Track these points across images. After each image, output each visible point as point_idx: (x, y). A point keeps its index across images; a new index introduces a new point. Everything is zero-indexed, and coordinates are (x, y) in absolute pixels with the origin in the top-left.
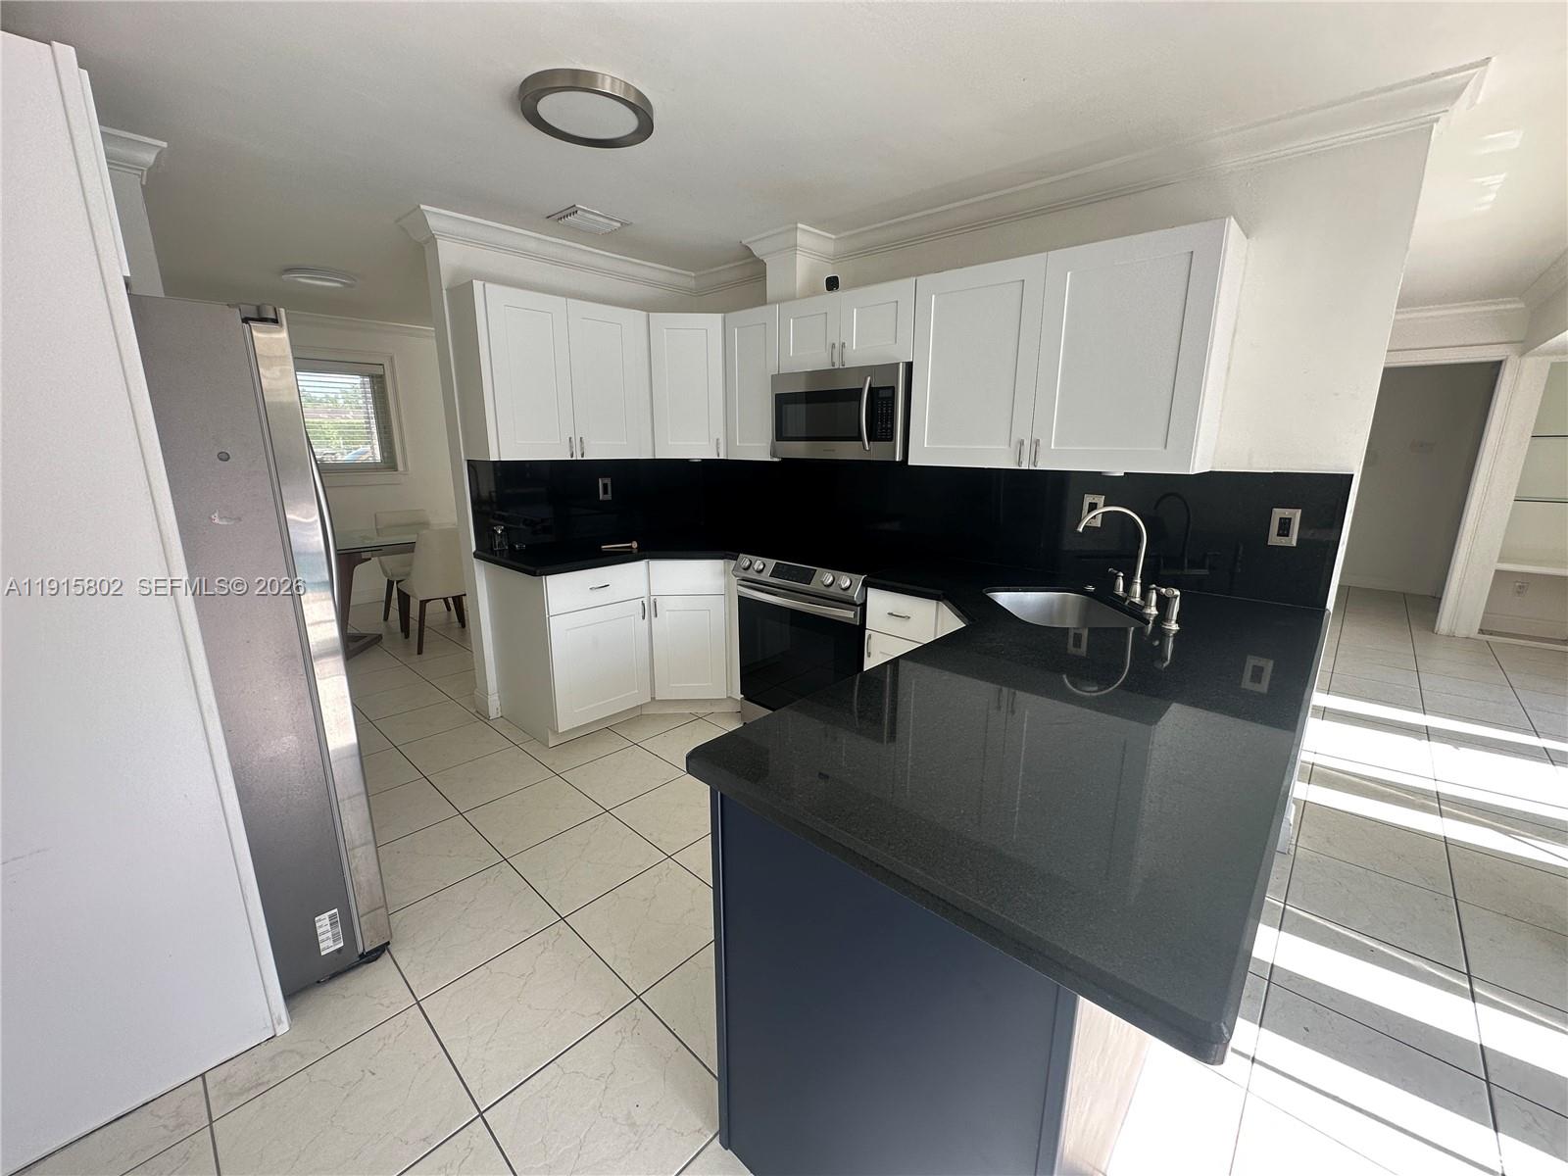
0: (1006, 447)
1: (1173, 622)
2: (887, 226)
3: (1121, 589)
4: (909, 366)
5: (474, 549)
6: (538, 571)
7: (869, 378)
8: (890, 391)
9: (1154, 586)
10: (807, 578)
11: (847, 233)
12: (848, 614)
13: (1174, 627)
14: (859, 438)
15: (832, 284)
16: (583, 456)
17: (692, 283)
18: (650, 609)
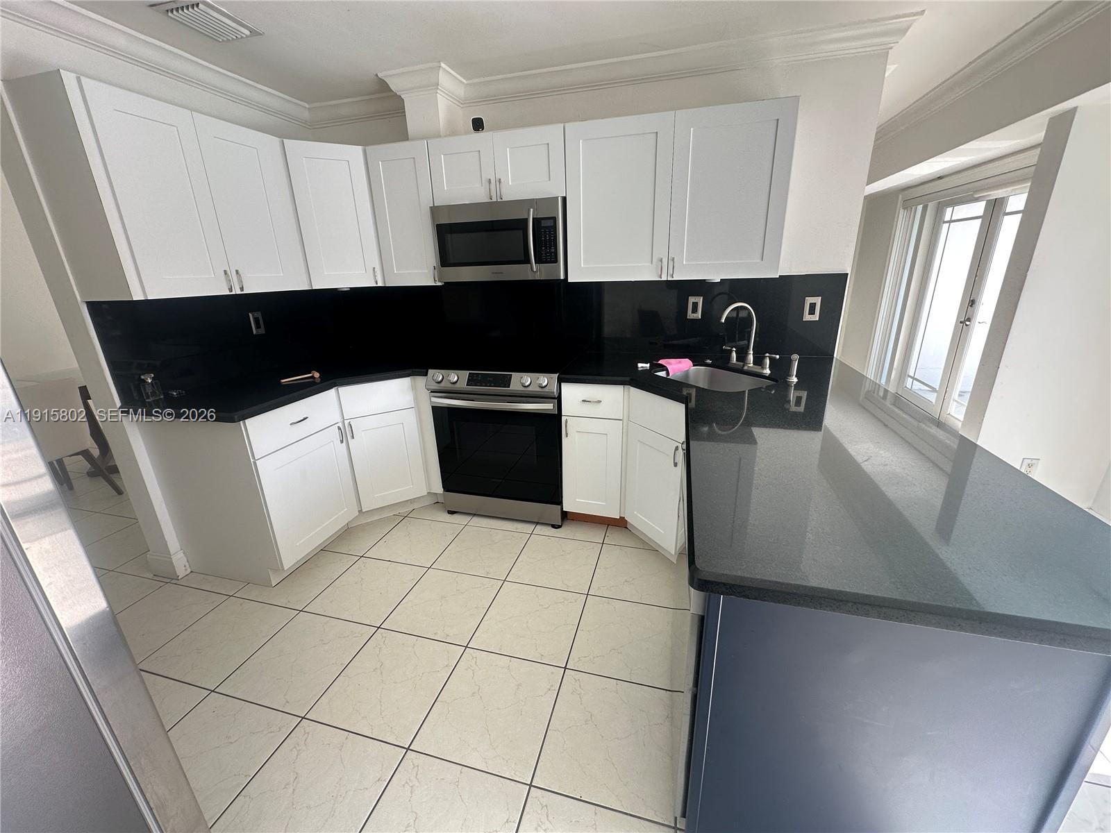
0: (650, 264)
1: (794, 376)
2: (519, 77)
3: (735, 360)
4: (564, 199)
5: (118, 404)
6: (236, 417)
7: (532, 210)
8: (552, 221)
9: (767, 355)
10: (506, 382)
11: (482, 79)
12: (548, 407)
13: (795, 380)
14: (528, 261)
15: (478, 125)
16: (242, 289)
17: (306, 115)
18: (345, 433)
